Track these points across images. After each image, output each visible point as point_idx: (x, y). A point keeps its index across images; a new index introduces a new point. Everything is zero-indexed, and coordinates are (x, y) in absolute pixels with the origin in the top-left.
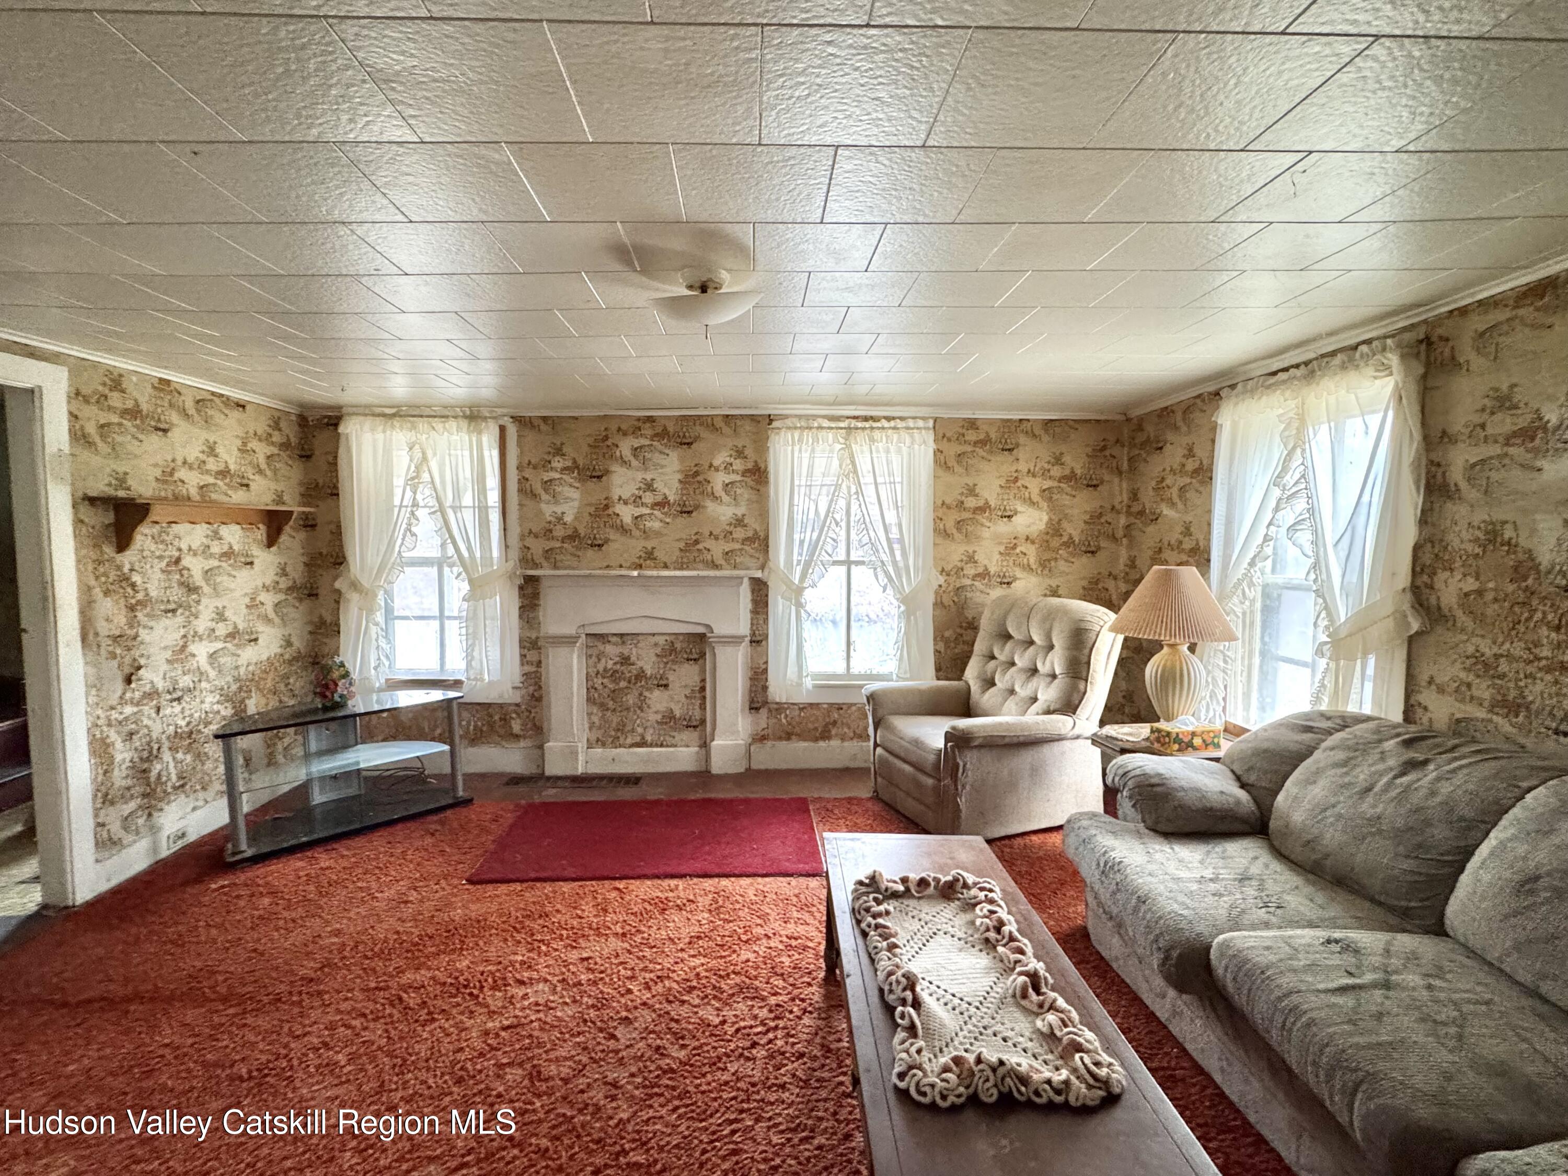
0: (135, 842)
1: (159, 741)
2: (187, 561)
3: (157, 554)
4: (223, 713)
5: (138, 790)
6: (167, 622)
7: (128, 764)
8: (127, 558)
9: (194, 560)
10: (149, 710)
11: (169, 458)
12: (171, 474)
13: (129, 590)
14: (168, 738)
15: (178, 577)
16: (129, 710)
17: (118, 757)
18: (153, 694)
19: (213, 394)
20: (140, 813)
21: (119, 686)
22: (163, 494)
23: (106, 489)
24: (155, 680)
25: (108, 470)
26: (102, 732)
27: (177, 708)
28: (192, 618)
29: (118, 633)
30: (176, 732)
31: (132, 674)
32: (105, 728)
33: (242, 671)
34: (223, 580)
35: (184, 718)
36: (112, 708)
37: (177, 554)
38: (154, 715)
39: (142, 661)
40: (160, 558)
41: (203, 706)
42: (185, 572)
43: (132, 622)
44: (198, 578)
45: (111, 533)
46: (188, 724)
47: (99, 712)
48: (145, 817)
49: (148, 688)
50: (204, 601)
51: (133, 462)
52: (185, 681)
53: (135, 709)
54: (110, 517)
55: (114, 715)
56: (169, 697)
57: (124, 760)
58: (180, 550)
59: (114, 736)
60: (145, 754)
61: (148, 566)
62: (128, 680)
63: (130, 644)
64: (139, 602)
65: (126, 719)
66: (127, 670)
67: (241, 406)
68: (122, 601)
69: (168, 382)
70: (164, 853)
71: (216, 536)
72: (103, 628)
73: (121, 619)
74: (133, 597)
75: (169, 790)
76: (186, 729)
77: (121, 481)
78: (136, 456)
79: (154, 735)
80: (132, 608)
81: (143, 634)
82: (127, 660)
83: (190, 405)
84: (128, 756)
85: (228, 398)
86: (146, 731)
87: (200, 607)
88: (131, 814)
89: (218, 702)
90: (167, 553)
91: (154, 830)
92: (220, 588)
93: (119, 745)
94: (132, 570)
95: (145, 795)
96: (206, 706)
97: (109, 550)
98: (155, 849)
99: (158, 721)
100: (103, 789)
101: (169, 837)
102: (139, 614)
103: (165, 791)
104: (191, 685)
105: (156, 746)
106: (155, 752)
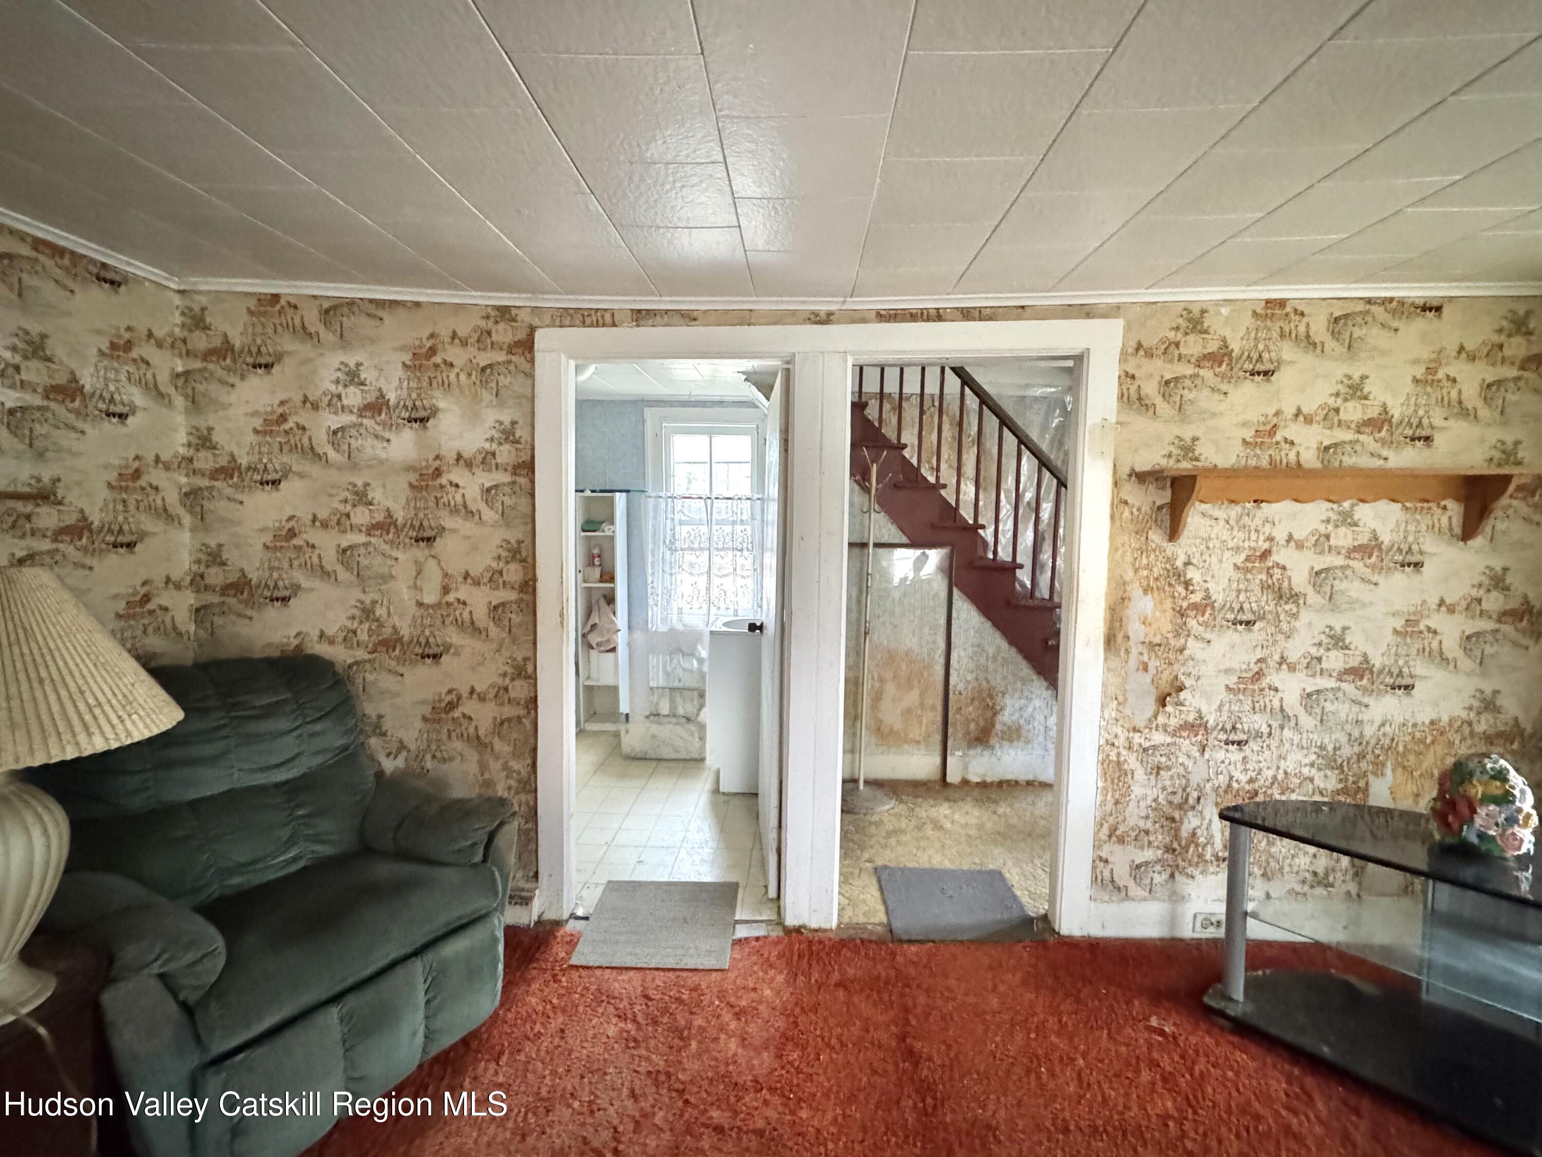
0: (1145, 899)
1: (1199, 788)
2: (1280, 556)
3: (1231, 544)
4: (1319, 782)
5: (1160, 838)
6: (1236, 636)
7: (1149, 801)
8: (1180, 550)
9: (1297, 555)
10: (1186, 744)
11: (1271, 411)
12: (1272, 432)
13: (1180, 589)
14: (1216, 790)
15: (1264, 577)
16: (1159, 738)
17: (1137, 791)
18: (1196, 726)
19: (1369, 301)
20: (1158, 868)
21: (1150, 705)
22: (1253, 462)
23: (1164, 462)
24: (1204, 710)
25: (1169, 438)
26: (1119, 754)
27: (1234, 754)
28: (1280, 637)
29: (1157, 640)
30: (1229, 786)
31: (1169, 695)
32: (1124, 752)
33: (1369, 731)
34: (1353, 588)
35: (1246, 770)
36: (1135, 730)
37: (1266, 545)
38: (1197, 755)
39: (1188, 683)
40: (1237, 550)
41: (1282, 764)
42: (1277, 572)
43: (1180, 630)
44: (1299, 579)
45: (1165, 515)
46: (1251, 781)
47: (1119, 730)
48: (1165, 876)
49: (1191, 718)
50: (1305, 616)
51: (1210, 423)
52: (1259, 722)
53: (1169, 740)
54: (1165, 497)
55: (1137, 739)
56: (1223, 737)
57: (1145, 797)
58: (1271, 539)
59: (1132, 762)
60: (1177, 799)
61: (1214, 560)
62: (1162, 702)
63: (1171, 656)
64: (1195, 606)
65: (1155, 747)
66: (1166, 688)
67: (1433, 308)
68: (1168, 604)
69: (1282, 303)
70: (1187, 931)
71: (1347, 519)
72: (1135, 629)
73: (1165, 624)
74: (1185, 598)
75: (1208, 857)
76: (1247, 787)
77: (1188, 449)
78: (1214, 415)
79: (1195, 779)
80: (1182, 614)
81: (1193, 647)
82: (1166, 676)
83: (1319, 327)
84: (1152, 793)
85: (1402, 302)
86: (1181, 770)
87: (1297, 624)
88: (1147, 863)
89: (1312, 765)
90: (1246, 544)
91: (1177, 898)
92: (1339, 599)
93: (1140, 774)
94: (1187, 564)
95: (1170, 850)
96: (1289, 765)
97: (1157, 537)
98: (1173, 919)
99: (1201, 762)
100: (1111, 820)
101: (1195, 917)
102: (1192, 623)
103: (1200, 856)
104: (1265, 729)
105: (1195, 794)
106: (1191, 801)
